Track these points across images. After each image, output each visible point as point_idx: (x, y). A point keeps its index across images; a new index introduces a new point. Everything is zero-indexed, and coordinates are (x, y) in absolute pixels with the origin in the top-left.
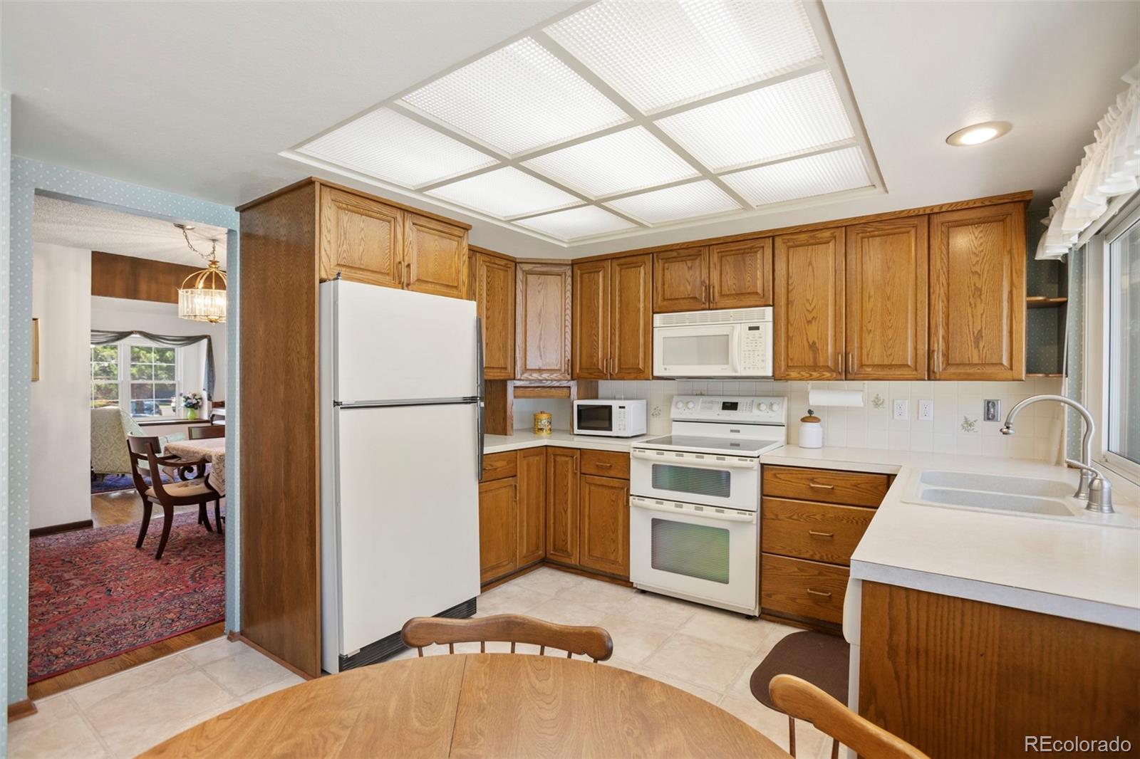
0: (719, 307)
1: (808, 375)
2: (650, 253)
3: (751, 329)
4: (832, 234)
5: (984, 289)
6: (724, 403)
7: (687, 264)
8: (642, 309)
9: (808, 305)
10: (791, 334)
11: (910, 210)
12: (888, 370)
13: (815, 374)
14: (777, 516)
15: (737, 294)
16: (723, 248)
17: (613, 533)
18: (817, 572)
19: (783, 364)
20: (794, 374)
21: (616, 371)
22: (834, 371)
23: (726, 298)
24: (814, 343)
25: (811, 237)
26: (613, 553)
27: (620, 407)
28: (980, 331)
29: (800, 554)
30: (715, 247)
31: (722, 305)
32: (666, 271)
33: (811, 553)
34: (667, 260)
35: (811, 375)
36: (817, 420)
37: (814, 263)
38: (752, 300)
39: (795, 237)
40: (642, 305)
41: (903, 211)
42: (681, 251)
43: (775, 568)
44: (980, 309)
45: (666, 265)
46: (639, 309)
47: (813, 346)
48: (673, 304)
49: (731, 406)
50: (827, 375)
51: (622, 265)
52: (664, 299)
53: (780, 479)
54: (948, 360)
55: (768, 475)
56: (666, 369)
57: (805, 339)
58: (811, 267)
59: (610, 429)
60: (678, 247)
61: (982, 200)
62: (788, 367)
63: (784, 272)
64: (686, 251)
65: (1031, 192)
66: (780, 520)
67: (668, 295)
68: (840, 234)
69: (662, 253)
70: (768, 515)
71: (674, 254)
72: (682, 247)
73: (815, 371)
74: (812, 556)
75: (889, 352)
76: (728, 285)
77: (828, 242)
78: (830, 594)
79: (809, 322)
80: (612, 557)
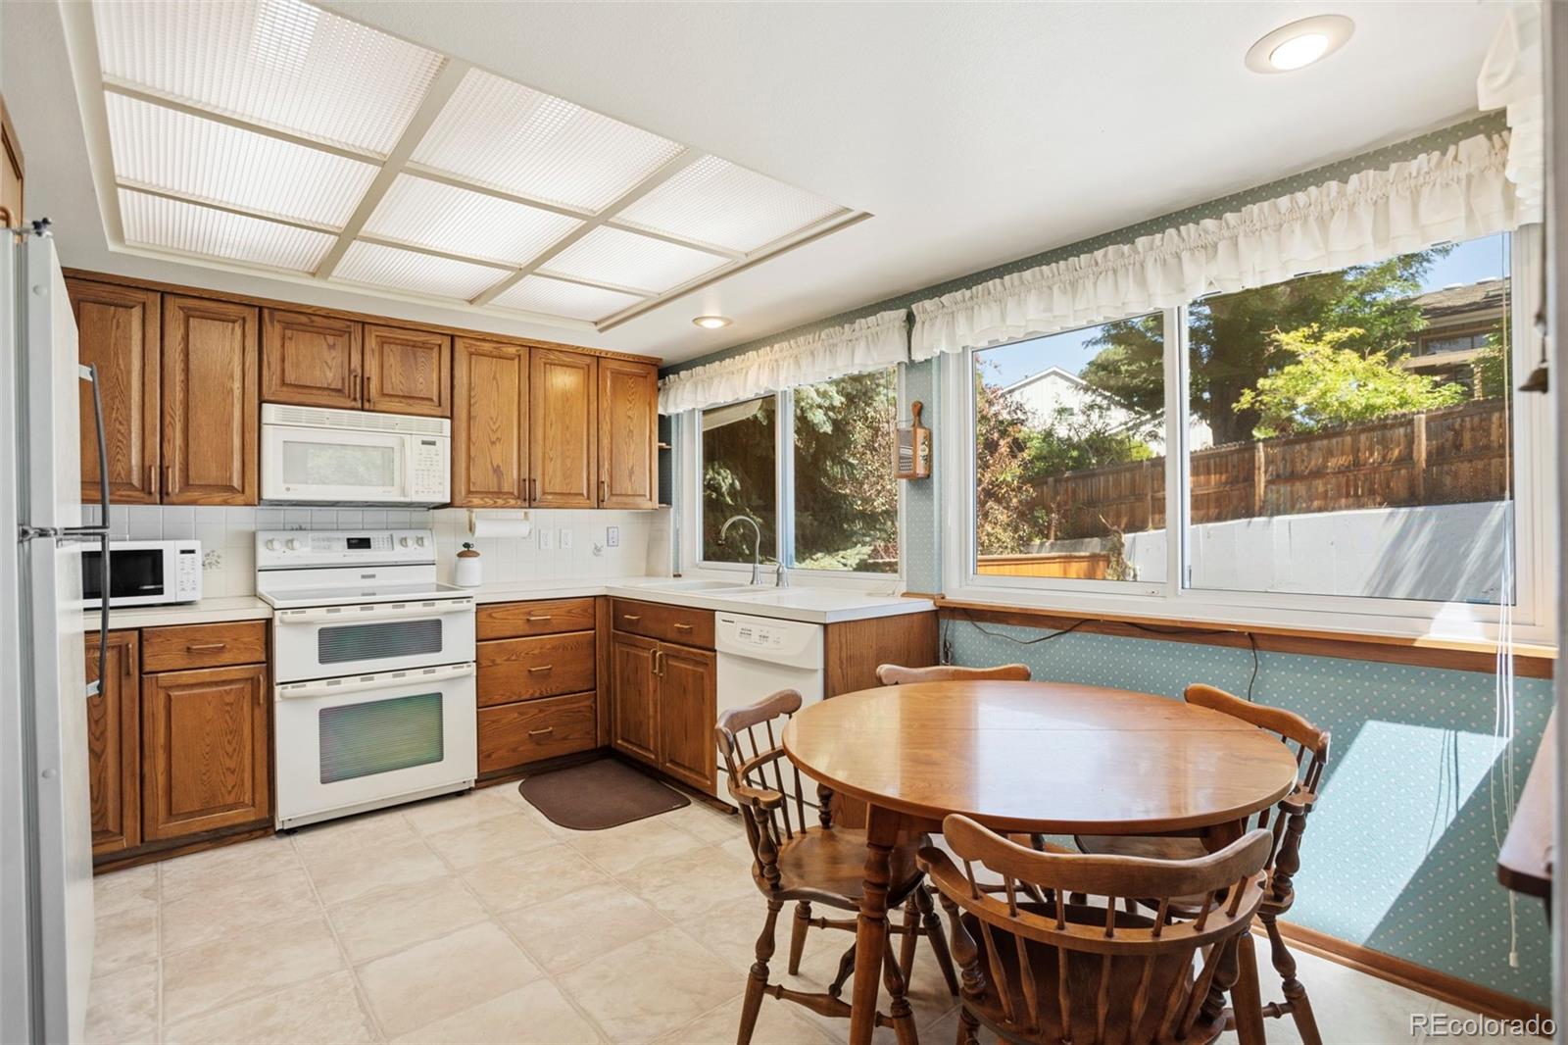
0: (377, 409)
1: (492, 502)
2: (256, 306)
3: (424, 443)
4: (517, 351)
5: (635, 432)
6: (348, 540)
7: (325, 339)
8: (237, 392)
9: (491, 423)
10: (472, 455)
11: (584, 348)
12: (565, 499)
13: (500, 502)
14: (493, 661)
15: (403, 397)
16: (385, 332)
17: (231, 757)
18: (537, 711)
19: (462, 488)
20: (476, 501)
21: (177, 490)
22: (519, 498)
23: (387, 399)
24: (498, 466)
25: (495, 348)
26: (230, 792)
27: (183, 552)
28: (632, 468)
29: (520, 696)
30: (373, 327)
31: (384, 408)
32: (287, 342)
33: (531, 691)
34: (288, 325)
35: (495, 502)
36: (476, 554)
37: (498, 376)
38: (426, 408)
39: (479, 343)
40: (237, 386)
41: (578, 347)
42: (315, 318)
43: (493, 722)
44: (633, 447)
45: (289, 333)
46: (232, 390)
47: (497, 470)
48: (301, 394)
49: (359, 543)
50: (512, 502)
51: (189, 309)
52: (283, 383)
53: (495, 618)
54: (611, 491)
55: (483, 615)
56: (288, 489)
57: (489, 460)
58: (495, 383)
59: (160, 592)
60: (310, 311)
61: (634, 356)
62: (469, 492)
63: (465, 380)
64: (325, 320)
65: (661, 359)
66: (498, 665)
67: (291, 378)
68: (524, 352)
69: (280, 313)
70: (485, 663)
71: (304, 319)
72: (318, 313)
73: (499, 498)
74: (532, 694)
75: (567, 481)
76: (392, 383)
77: (513, 359)
78: (551, 729)
79: (493, 443)
80: (230, 799)
